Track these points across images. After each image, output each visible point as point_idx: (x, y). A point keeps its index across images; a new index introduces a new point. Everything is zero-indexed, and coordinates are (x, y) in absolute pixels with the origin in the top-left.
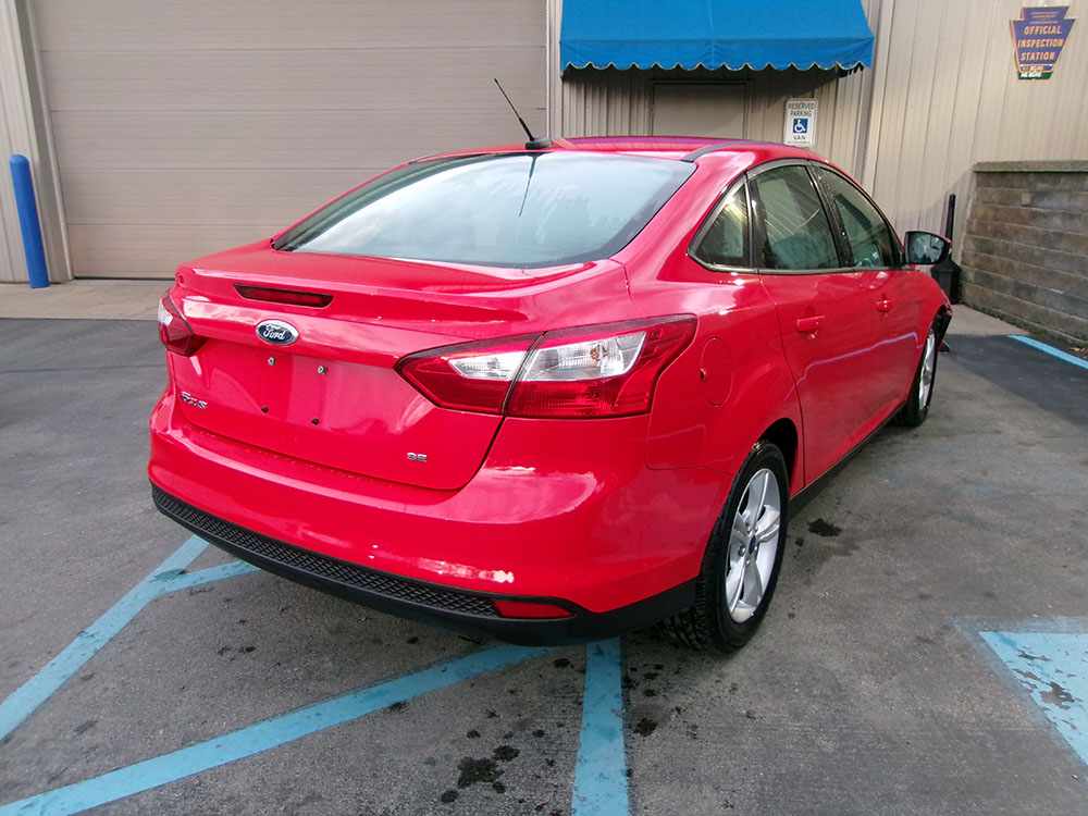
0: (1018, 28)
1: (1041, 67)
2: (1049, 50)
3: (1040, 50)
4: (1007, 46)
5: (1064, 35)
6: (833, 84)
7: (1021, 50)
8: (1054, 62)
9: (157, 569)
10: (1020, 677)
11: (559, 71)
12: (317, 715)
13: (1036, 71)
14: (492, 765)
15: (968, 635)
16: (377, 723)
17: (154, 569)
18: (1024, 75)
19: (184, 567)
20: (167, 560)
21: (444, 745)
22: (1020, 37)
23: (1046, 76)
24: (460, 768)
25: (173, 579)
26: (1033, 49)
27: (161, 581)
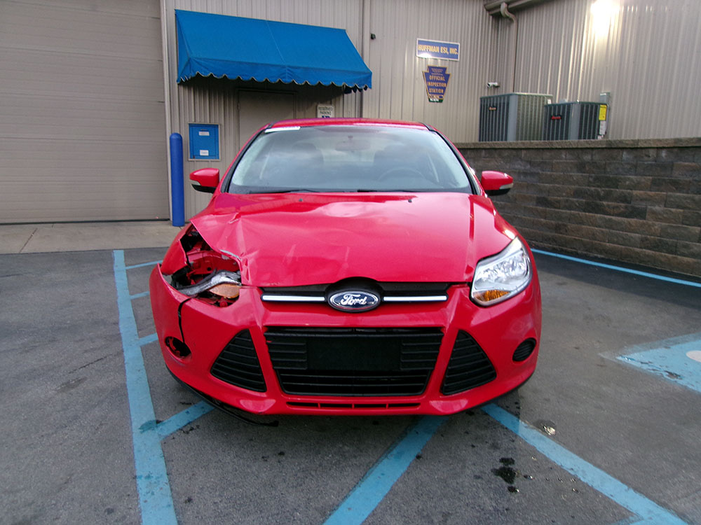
0: (427, 75)
1: (438, 96)
2: (441, 88)
3: (438, 88)
4: (422, 85)
5: (446, 81)
6: (342, 97)
7: (429, 87)
8: (443, 94)
9: (134, 424)
10: (652, 371)
11: (176, 77)
12: (383, 474)
13: (436, 98)
14: (509, 468)
15: (614, 360)
16: (422, 468)
17: (131, 425)
18: (431, 100)
19: (154, 418)
20: (132, 417)
21: (473, 468)
22: (428, 80)
23: (441, 101)
24: (497, 475)
25: (157, 427)
26: (434, 87)
27: (149, 431)
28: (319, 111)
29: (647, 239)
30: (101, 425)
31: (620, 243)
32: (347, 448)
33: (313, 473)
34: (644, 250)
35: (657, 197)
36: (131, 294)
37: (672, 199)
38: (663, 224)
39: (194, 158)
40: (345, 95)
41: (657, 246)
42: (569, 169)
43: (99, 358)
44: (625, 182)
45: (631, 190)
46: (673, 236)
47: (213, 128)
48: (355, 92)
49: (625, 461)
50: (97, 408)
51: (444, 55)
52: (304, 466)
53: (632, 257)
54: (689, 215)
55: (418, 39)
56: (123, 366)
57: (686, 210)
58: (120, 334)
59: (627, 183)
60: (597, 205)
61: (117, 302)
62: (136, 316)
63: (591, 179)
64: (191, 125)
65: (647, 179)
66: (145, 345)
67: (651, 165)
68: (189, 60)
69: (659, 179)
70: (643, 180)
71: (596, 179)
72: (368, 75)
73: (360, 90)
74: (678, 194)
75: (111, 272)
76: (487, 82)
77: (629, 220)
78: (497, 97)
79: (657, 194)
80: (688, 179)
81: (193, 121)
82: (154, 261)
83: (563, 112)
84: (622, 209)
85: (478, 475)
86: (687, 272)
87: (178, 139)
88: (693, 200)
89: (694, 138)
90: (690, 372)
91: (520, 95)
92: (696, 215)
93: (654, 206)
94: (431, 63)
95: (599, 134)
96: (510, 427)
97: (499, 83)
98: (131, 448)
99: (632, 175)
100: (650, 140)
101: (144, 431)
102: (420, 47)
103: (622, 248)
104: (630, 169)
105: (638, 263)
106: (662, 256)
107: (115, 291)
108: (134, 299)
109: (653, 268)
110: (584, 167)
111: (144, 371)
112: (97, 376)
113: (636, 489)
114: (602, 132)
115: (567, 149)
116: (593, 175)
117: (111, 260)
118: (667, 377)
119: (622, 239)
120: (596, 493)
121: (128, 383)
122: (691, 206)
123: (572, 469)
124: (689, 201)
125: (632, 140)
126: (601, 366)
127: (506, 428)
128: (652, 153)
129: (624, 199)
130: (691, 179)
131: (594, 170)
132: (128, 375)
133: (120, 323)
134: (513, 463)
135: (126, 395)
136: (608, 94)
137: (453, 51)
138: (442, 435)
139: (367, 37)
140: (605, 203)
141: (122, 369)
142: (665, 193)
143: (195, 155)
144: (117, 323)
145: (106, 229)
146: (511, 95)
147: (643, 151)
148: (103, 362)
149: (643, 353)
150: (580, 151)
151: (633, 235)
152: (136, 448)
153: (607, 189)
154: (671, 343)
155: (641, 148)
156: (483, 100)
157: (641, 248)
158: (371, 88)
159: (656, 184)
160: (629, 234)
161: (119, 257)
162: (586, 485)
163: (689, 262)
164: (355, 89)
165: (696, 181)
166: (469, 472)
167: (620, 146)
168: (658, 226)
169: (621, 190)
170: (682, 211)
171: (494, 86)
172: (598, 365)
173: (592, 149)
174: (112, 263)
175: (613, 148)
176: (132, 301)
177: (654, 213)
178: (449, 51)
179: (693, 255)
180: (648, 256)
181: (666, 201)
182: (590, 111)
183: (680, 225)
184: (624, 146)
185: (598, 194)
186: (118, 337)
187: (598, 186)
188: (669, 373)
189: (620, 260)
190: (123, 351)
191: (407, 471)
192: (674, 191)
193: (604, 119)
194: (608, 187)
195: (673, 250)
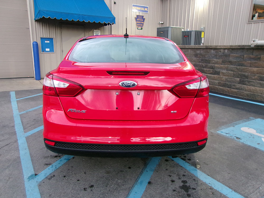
0: (136, 19)
1: (141, 27)
2: (141, 24)
4: (134, 22)
5: (144, 21)
6: (103, 27)
7: (137, 23)
8: (142, 26)
9: (25, 177)
10: (231, 137)
11: (34, 18)
12: (136, 193)
13: (140, 28)
14: (186, 185)
15: (216, 133)
16: (152, 188)
17: (23, 177)
18: (138, 28)
19: (34, 173)
20: (24, 173)
21: (171, 186)
22: (137, 21)
23: (142, 29)
24: (182, 189)
25: (36, 177)
26: (139, 23)
27: (32, 180)
28: (94, 33)
29: (220, 83)
30: (9, 178)
31: (211, 84)
32: (119, 181)
33: (107, 195)
34: (219, 87)
35: (224, 67)
36: (19, 112)
37: (229, 68)
38: (226, 77)
39: (43, 52)
40: (105, 26)
41: (224, 85)
42: (192, 56)
43: (7, 144)
44: (212, 61)
45: (215, 64)
46: (230, 82)
47: (51, 39)
48: (109, 25)
49: (229, 178)
50: (7, 170)
51: (143, 11)
52: (102, 192)
53: (215, 89)
54: (235, 74)
55: (132, 4)
56: (18, 147)
57: (234, 72)
58: (15, 132)
59: (213, 62)
60: (202, 70)
61: (13, 116)
62: (22, 122)
63: (200, 60)
64: (41, 38)
65: (220, 61)
66: (27, 137)
67: (221, 55)
68: (39, 11)
69: (225, 61)
70: (219, 61)
71: (202, 60)
72: (114, 19)
73: (111, 25)
74: (231, 66)
75: (10, 102)
76: (159, 21)
77: (214, 75)
78: (163, 28)
79: (224, 66)
80: (235, 61)
81: (42, 37)
82: (28, 96)
83: (189, 34)
84: (211, 72)
85: (174, 189)
86: (235, 95)
87: (36, 44)
88: (237, 68)
89: (237, 45)
90: (244, 137)
91: (172, 27)
92: (238, 74)
93: (223, 70)
94: (138, 14)
95: (201, 43)
96: (183, 166)
97: (164, 22)
98: (24, 189)
99: (215, 59)
100: (221, 46)
101: (30, 180)
102: (133, 7)
103: (211, 86)
104: (214, 56)
105: (217, 92)
106: (226, 89)
107: (12, 111)
108: (21, 114)
109: (222, 93)
110: (197, 55)
111: (28, 149)
112: (6, 153)
113: (235, 191)
114: (203, 42)
115: (191, 48)
116: (201, 59)
117: (10, 96)
118: (236, 139)
119: (211, 83)
120: (221, 194)
121: (20, 156)
122: (236, 71)
123: (210, 184)
124: (235, 69)
125: (215, 46)
126: (212, 136)
127: (182, 167)
128: (222, 51)
129: (212, 68)
130: (236, 60)
131: (201, 57)
132: (21, 152)
133: (15, 126)
134: (187, 183)
135: (20, 162)
136: (204, 27)
137: (146, 9)
138: (157, 172)
139: (113, 3)
140: (205, 69)
141: (17, 149)
142: (227, 66)
143: (44, 50)
144: (14, 126)
145: (7, 82)
146: (169, 27)
147: (219, 50)
148: (9, 146)
149: (226, 129)
150: (196, 50)
151: (215, 81)
152: (26, 189)
153: (206, 64)
154: (235, 124)
155: (218, 49)
156: (158, 29)
157: (218, 86)
158: (115, 24)
159: (224, 62)
160: (214, 81)
161: (13, 94)
162: (216, 191)
163: (235, 91)
164: (109, 24)
165: (238, 61)
166: (170, 188)
167: (211, 48)
168: (224, 78)
169: (211, 64)
170: (233, 72)
171: (162, 23)
172: (211, 135)
173: (200, 48)
174: (10, 98)
175: (208, 49)
176: (20, 115)
177: (223, 73)
178: (144, 9)
179: (237, 89)
180: (221, 89)
181: (227, 69)
182: (198, 34)
183: (232, 78)
184: (212, 48)
185: (203, 65)
186: (15, 133)
187: (202, 63)
188: (237, 137)
189: (211, 91)
190: (17, 140)
191: (145, 190)
192: (230, 65)
193: (203, 37)
194: (206, 63)
195: (230, 87)
